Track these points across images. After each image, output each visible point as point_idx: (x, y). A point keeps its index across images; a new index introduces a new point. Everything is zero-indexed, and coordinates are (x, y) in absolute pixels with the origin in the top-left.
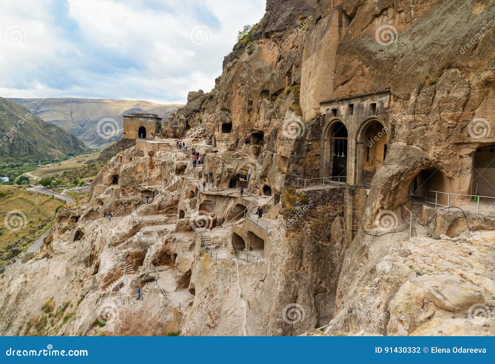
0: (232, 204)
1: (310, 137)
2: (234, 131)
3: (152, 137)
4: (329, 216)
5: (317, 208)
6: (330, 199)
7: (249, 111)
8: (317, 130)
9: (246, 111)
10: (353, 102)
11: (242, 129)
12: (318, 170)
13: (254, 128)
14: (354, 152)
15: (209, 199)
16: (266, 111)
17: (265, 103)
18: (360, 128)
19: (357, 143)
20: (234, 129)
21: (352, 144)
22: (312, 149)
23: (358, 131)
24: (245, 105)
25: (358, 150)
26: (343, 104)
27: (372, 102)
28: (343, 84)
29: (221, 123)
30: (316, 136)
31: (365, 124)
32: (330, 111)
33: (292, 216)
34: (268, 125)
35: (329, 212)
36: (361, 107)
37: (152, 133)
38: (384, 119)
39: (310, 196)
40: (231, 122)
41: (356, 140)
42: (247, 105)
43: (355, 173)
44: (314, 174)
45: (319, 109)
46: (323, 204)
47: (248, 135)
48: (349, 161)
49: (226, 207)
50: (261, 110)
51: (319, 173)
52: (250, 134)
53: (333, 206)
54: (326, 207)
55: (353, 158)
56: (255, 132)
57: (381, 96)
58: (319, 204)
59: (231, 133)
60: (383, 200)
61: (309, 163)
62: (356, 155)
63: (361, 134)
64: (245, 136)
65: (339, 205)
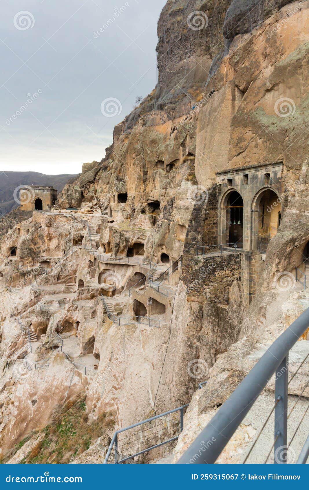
0: (130, 272)
1: (207, 206)
2: (130, 201)
3: (48, 209)
4: (227, 281)
5: (215, 273)
6: (228, 265)
7: (145, 181)
8: (214, 199)
9: (142, 181)
10: (247, 172)
11: (138, 199)
12: (216, 237)
13: (150, 198)
14: (249, 220)
15: (108, 267)
16: (161, 181)
17: (160, 174)
18: (255, 196)
19: (252, 211)
20: (130, 199)
21: (247, 212)
22: (210, 218)
23: (253, 200)
24: (140, 175)
25: (253, 218)
26: (238, 174)
27: (266, 173)
28: (237, 155)
29: (116, 194)
30: (213, 206)
31: (259, 193)
32: (226, 181)
33: (192, 282)
34: (164, 194)
35: (227, 277)
36: (255, 177)
37: (48, 205)
38: (278, 188)
39: (209, 262)
40: (127, 192)
41: (251, 208)
42: (142, 175)
43: (251, 240)
44: (212, 241)
45: (215, 179)
46: (221, 269)
47: (143, 205)
48: (245, 228)
49: (125, 275)
50: (156, 180)
51: (216, 240)
52: (146, 203)
53: (231, 271)
54: (224, 272)
55: (249, 226)
56: (150, 202)
57: (275, 166)
58: (218, 270)
59: (127, 203)
60: (278, 263)
61: (207, 231)
62: (251, 223)
63: (256, 203)
64: (141, 206)
65: (236, 270)
